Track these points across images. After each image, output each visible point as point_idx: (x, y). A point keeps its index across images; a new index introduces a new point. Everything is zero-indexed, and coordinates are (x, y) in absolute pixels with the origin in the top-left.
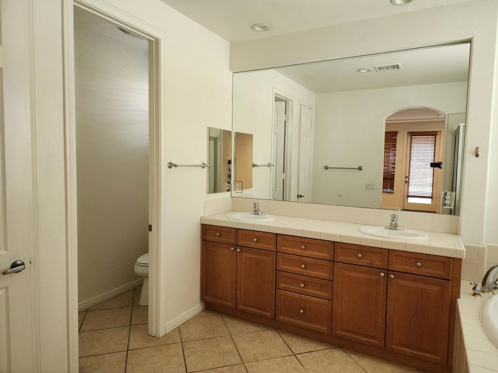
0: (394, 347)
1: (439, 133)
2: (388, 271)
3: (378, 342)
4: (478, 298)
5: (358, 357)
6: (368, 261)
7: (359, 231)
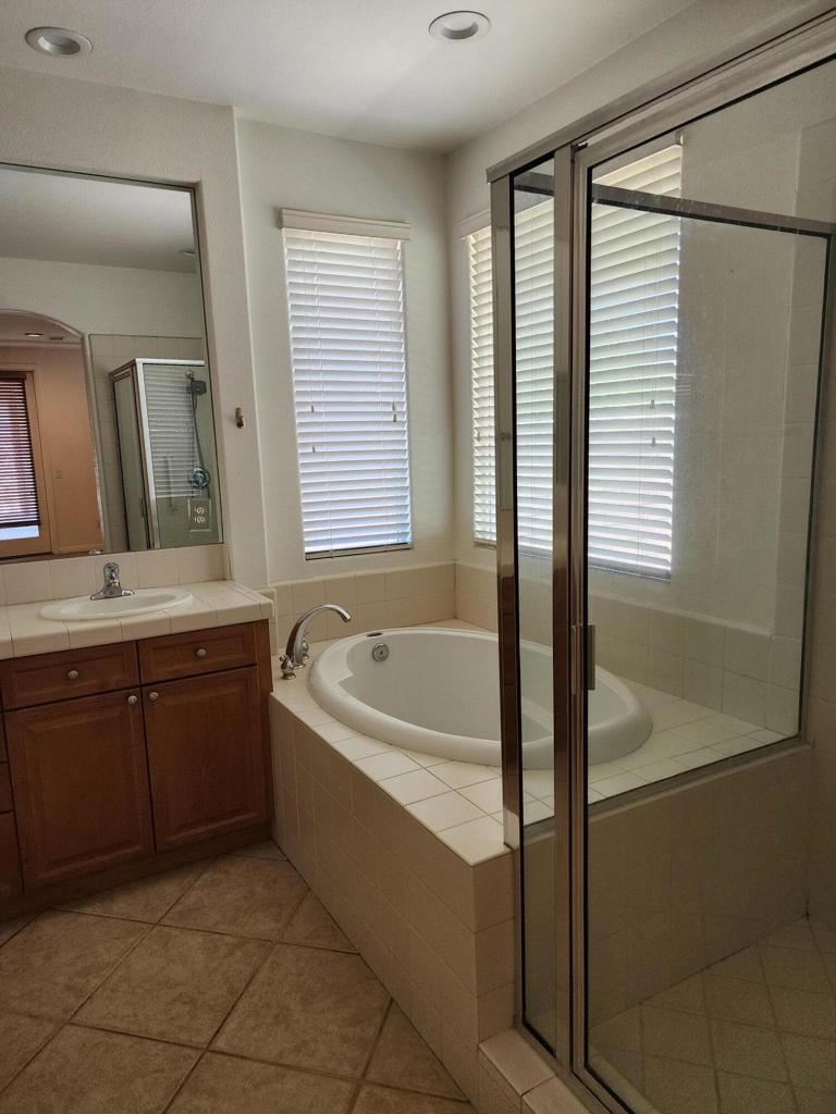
0: (172, 838)
1: (28, 376)
2: (142, 688)
3: (138, 848)
4: (292, 680)
5: (99, 905)
6: (95, 682)
7: (41, 618)
